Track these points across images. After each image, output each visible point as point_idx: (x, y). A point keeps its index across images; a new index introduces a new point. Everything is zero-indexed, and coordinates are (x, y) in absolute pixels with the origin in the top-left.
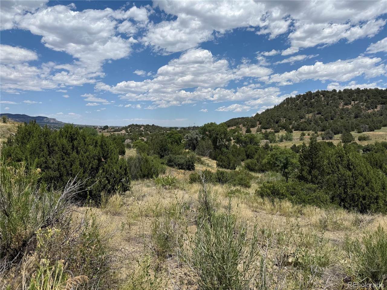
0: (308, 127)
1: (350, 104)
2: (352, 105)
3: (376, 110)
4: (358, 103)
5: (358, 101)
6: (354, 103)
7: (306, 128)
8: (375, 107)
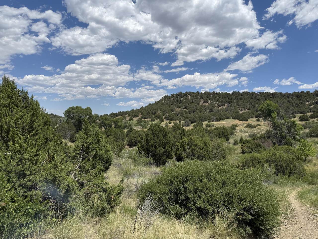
0: (175, 118)
1: (208, 102)
2: (209, 103)
3: (224, 107)
4: (213, 102)
5: (213, 101)
6: (210, 101)
7: (174, 119)
8: (223, 105)
